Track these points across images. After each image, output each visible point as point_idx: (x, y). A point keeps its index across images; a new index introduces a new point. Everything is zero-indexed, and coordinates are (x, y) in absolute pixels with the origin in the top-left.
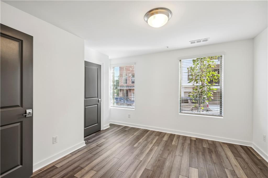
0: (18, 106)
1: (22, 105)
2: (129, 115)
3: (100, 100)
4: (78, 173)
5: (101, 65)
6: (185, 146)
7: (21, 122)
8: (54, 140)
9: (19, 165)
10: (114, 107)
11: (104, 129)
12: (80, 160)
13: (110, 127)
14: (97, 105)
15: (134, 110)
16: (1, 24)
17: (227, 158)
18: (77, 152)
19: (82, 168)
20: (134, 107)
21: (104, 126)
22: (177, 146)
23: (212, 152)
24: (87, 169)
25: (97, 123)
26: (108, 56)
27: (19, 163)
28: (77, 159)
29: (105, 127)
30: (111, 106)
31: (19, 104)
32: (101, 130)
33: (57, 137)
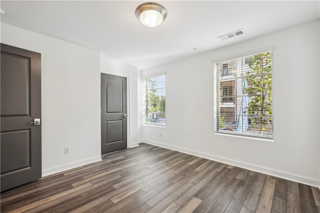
0: (26, 115)
1: (30, 115)
2: (160, 134)
3: (125, 115)
4: (76, 183)
5: (126, 78)
6: (209, 174)
7: (30, 129)
8: (66, 150)
9: (28, 167)
10: (147, 124)
11: (131, 147)
12: (87, 172)
13: (139, 145)
14: (122, 121)
15: (165, 127)
16: (1, 43)
17: (260, 196)
18: (89, 165)
19: (83, 179)
20: (164, 124)
21: (131, 144)
22: (200, 172)
23: (242, 185)
24: (86, 180)
25: (122, 139)
26: (137, 67)
27: (28, 165)
28: (86, 171)
29: (133, 145)
30: (144, 124)
31: (28, 113)
32: (128, 147)
33: (69, 148)
